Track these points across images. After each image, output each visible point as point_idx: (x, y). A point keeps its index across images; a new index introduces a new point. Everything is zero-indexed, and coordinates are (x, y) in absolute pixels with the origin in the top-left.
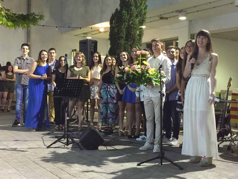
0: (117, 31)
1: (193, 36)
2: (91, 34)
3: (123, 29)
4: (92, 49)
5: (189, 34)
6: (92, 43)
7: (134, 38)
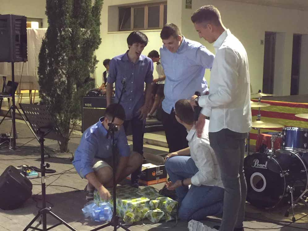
0: (57, 2)
4: (16, 30)
6: (17, 20)
7: (87, 14)
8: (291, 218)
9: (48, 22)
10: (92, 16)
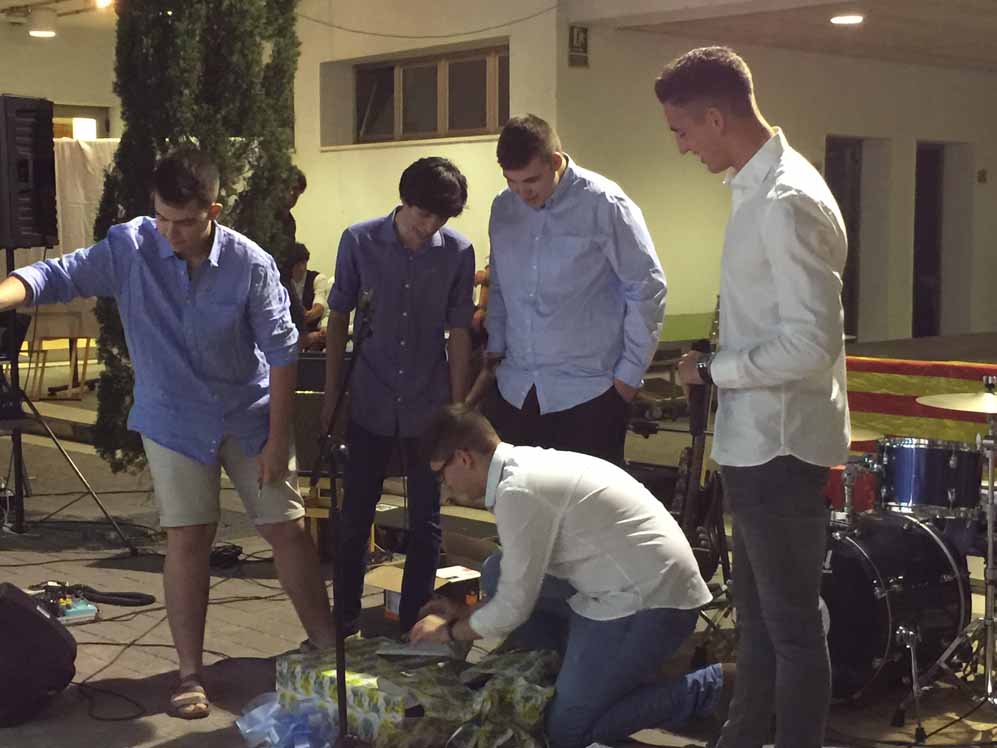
0: (152, 51)
1: (582, 36)
2: (55, 11)
3: (184, 42)
4: (20, 144)
5: (559, 26)
6: (21, 113)
7: (248, 90)
8: (913, 729)
9: (122, 118)
10: (264, 97)
